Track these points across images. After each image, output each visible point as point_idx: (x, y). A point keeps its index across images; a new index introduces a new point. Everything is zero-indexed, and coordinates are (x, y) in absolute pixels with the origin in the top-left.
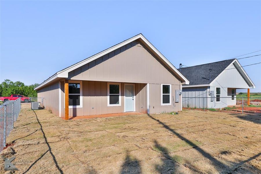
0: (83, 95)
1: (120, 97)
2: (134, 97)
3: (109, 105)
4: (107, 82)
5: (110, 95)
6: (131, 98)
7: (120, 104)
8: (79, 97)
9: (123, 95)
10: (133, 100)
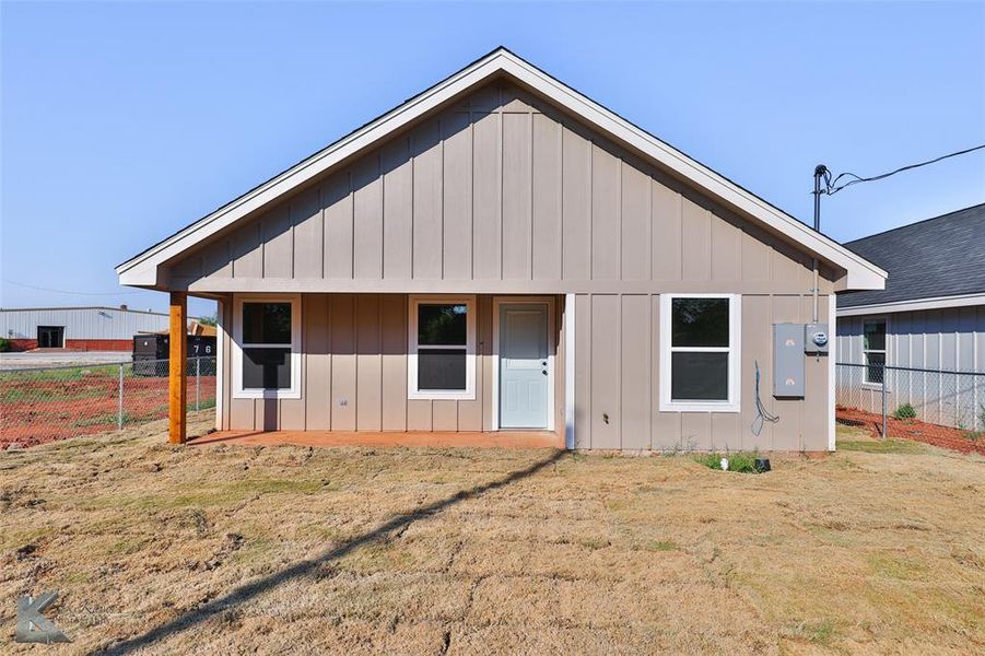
0: (305, 350)
1: (471, 360)
2: (551, 358)
3: (414, 392)
4: (405, 296)
5: (421, 352)
6: (536, 364)
7: (469, 393)
8: (287, 355)
9: (484, 349)
10: (545, 372)
